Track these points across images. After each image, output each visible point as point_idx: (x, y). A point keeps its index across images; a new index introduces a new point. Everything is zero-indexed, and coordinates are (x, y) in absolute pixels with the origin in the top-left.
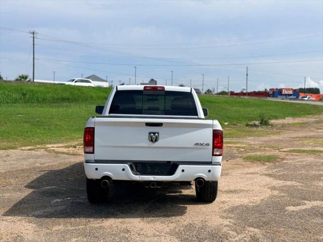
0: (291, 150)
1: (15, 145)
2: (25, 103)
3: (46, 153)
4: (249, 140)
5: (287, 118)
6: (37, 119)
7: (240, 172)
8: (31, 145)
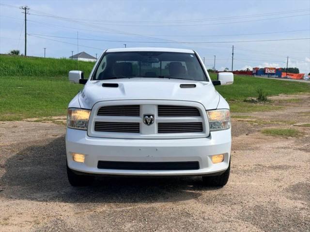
0: (305, 125)
1: (20, 116)
2: (23, 75)
3: (55, 125)
4: (255, 115)
5: (280, 95)
6: (38, 92)
7: (269, 146)
8: (36, 117)
